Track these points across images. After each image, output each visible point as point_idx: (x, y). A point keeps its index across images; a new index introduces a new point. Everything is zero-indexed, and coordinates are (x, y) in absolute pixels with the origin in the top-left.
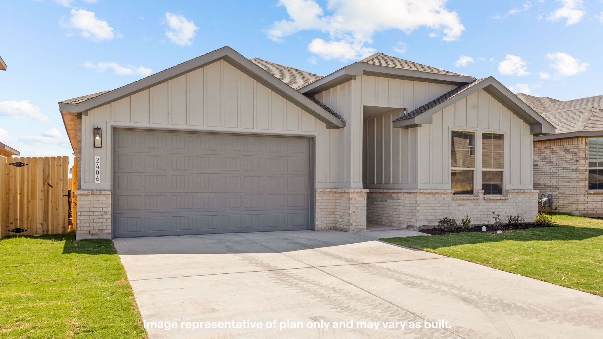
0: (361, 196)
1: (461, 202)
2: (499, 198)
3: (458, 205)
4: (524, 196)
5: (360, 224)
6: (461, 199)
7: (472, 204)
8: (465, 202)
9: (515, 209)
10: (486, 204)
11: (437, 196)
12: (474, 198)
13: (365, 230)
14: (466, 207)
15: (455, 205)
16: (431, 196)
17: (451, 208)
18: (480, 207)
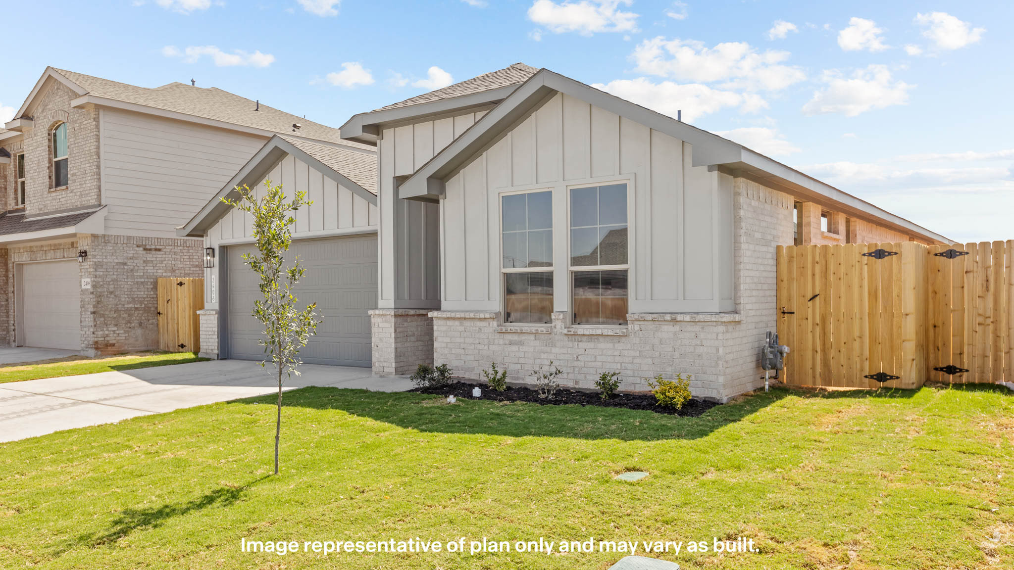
0: (386, 322)
1: (515, 338)
2: (599, 332)
3: (507, 342)
4: (677, 328)
5: (385, 364)
6: (509, 331)
7: (538, 343)
8: (523, 337)
10: (570, 344)
11: (467, 323)
12: (537, 330)
13: (393, 376)
14: (524, 347)
15: (501, 342)
16: (457, 323)
17: (493, 348)
18: (554, 350)
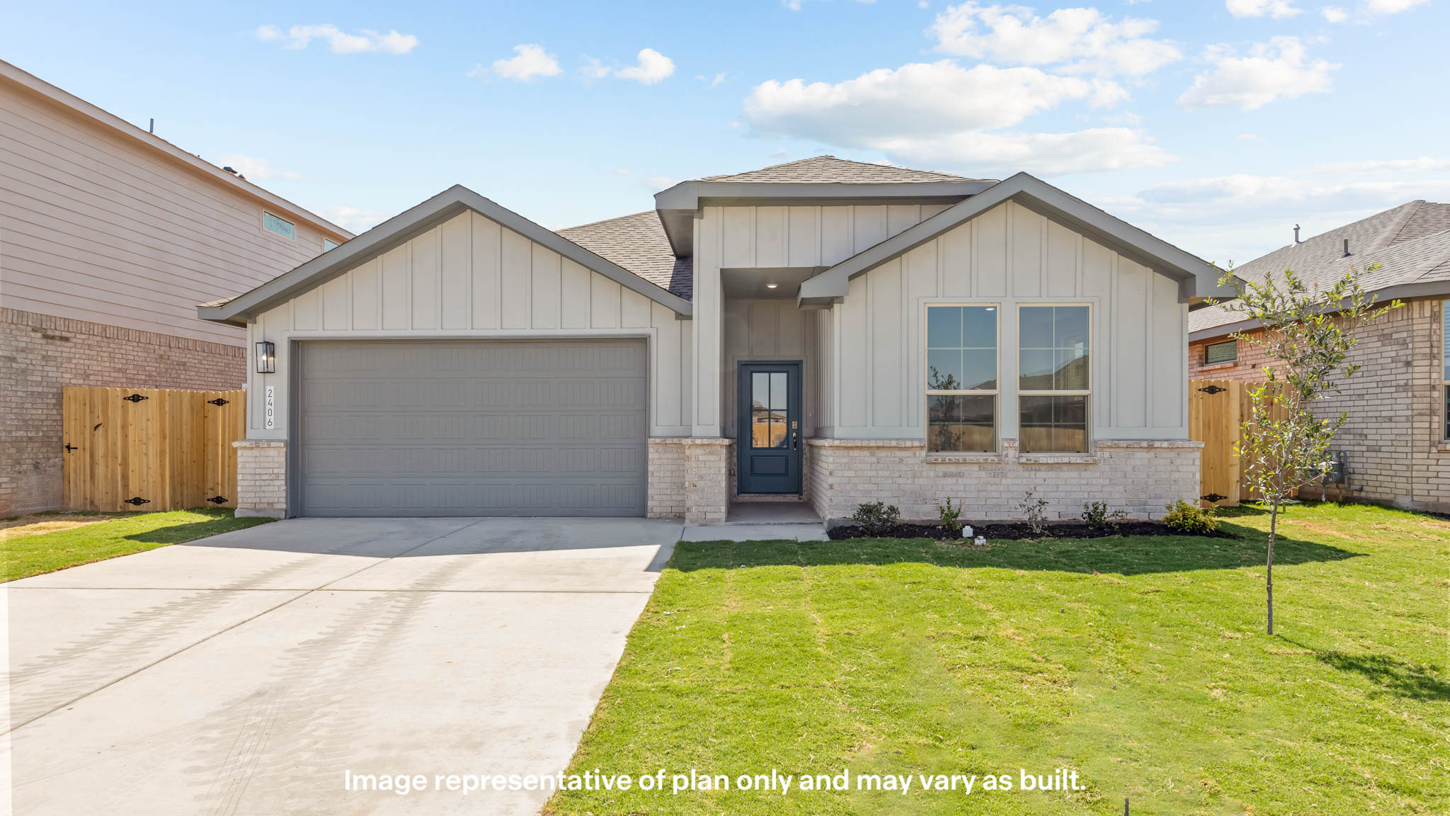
0: (711, 453)
1: (952, 469)
2: (1066, 460)
3: (941, 474)
4: (1151, 454)
5: (708, 509)
6: (947, 461)
7: (983, 474)
8: (963, 468)
9: (1122, 488)
10: (1026, 474)
11: (882, 454)
12: (987, 460)
13: (723, 522)
14: (964, 479)
15: (932, 474)
16: (866, 453)
17: (919, 481)
18: (1004, 481)
